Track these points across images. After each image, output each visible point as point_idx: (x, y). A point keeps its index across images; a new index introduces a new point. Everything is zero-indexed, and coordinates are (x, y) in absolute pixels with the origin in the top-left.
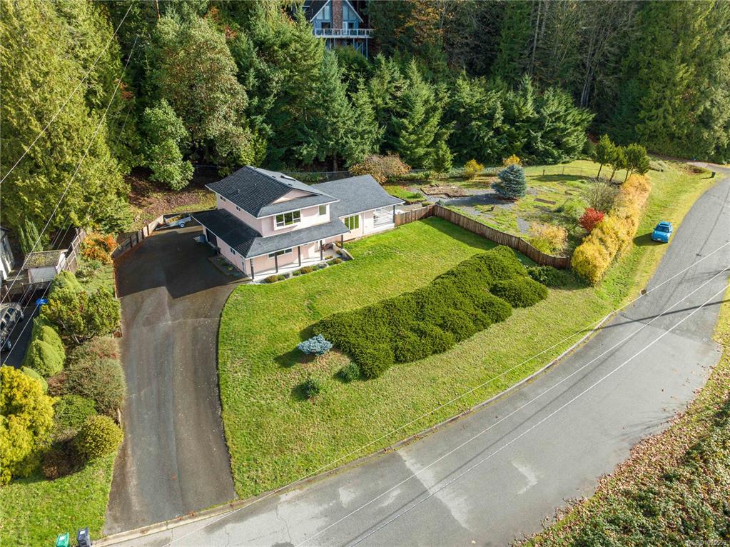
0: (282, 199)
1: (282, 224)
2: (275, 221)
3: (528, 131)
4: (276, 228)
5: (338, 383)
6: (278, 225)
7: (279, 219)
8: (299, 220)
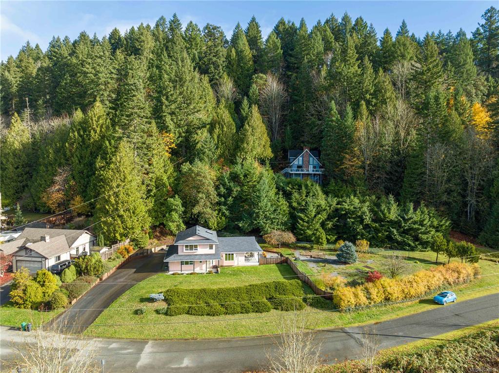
0: (191, 238)
1: (188, 250)
2: (184, 247)
3: (389, 228)
4: (185, 251)
5: (154, 313)
6: (186, 250)
7: (187, 246)
8: (197, 250)
